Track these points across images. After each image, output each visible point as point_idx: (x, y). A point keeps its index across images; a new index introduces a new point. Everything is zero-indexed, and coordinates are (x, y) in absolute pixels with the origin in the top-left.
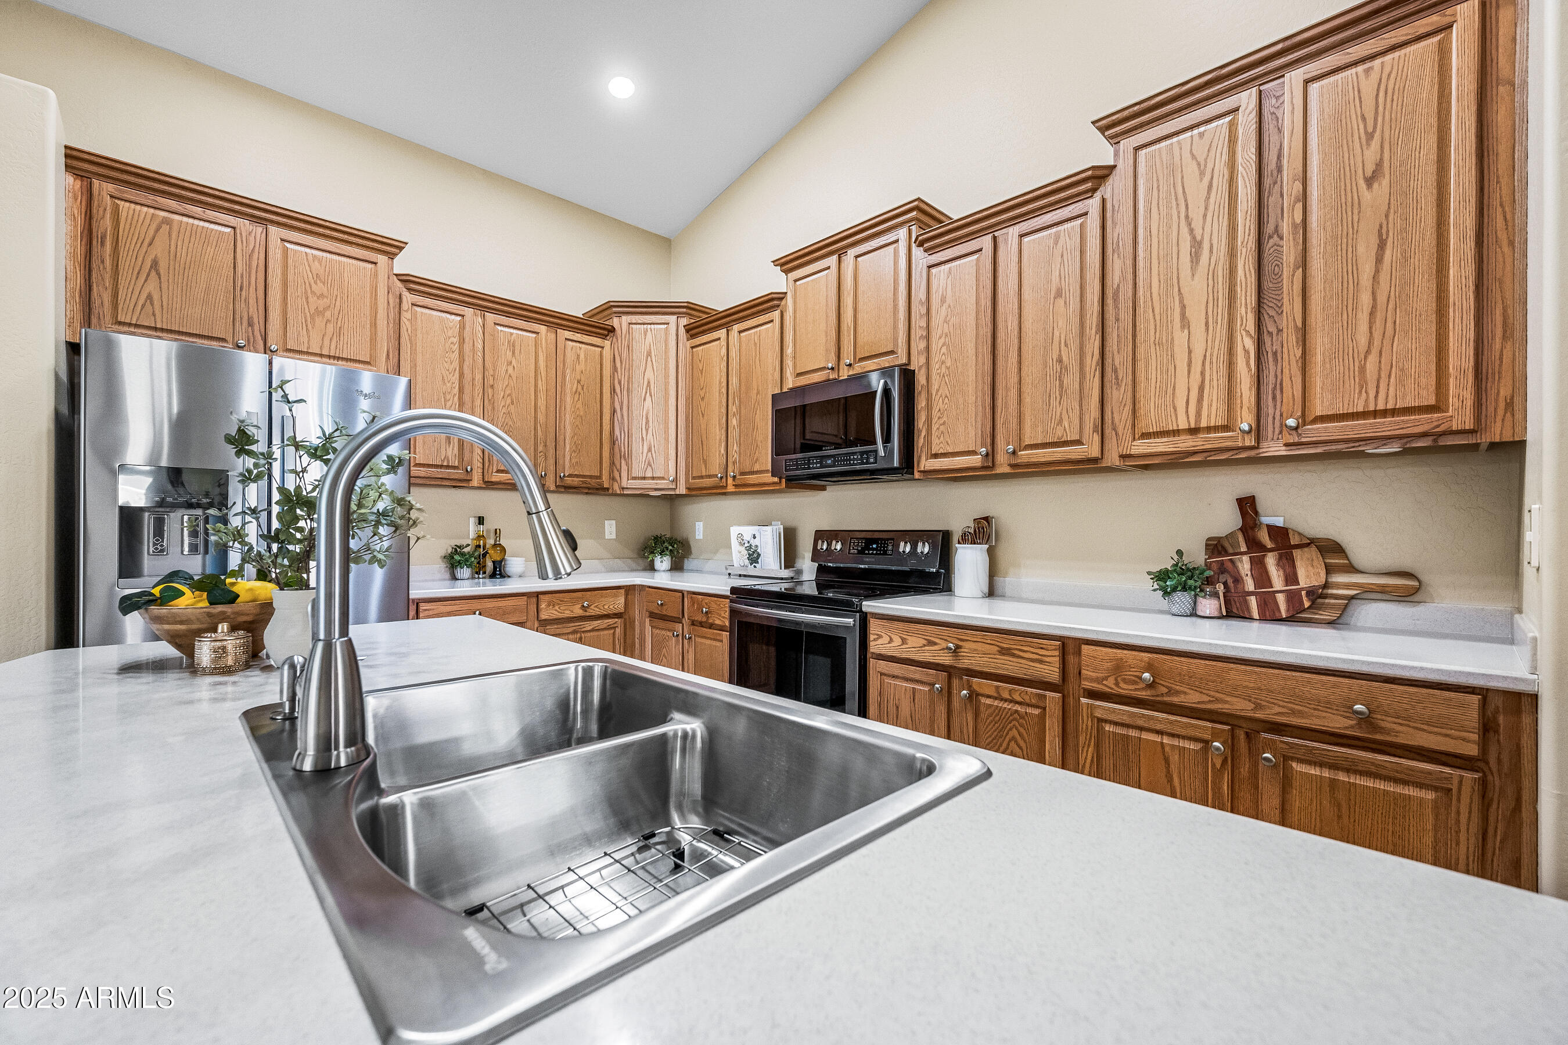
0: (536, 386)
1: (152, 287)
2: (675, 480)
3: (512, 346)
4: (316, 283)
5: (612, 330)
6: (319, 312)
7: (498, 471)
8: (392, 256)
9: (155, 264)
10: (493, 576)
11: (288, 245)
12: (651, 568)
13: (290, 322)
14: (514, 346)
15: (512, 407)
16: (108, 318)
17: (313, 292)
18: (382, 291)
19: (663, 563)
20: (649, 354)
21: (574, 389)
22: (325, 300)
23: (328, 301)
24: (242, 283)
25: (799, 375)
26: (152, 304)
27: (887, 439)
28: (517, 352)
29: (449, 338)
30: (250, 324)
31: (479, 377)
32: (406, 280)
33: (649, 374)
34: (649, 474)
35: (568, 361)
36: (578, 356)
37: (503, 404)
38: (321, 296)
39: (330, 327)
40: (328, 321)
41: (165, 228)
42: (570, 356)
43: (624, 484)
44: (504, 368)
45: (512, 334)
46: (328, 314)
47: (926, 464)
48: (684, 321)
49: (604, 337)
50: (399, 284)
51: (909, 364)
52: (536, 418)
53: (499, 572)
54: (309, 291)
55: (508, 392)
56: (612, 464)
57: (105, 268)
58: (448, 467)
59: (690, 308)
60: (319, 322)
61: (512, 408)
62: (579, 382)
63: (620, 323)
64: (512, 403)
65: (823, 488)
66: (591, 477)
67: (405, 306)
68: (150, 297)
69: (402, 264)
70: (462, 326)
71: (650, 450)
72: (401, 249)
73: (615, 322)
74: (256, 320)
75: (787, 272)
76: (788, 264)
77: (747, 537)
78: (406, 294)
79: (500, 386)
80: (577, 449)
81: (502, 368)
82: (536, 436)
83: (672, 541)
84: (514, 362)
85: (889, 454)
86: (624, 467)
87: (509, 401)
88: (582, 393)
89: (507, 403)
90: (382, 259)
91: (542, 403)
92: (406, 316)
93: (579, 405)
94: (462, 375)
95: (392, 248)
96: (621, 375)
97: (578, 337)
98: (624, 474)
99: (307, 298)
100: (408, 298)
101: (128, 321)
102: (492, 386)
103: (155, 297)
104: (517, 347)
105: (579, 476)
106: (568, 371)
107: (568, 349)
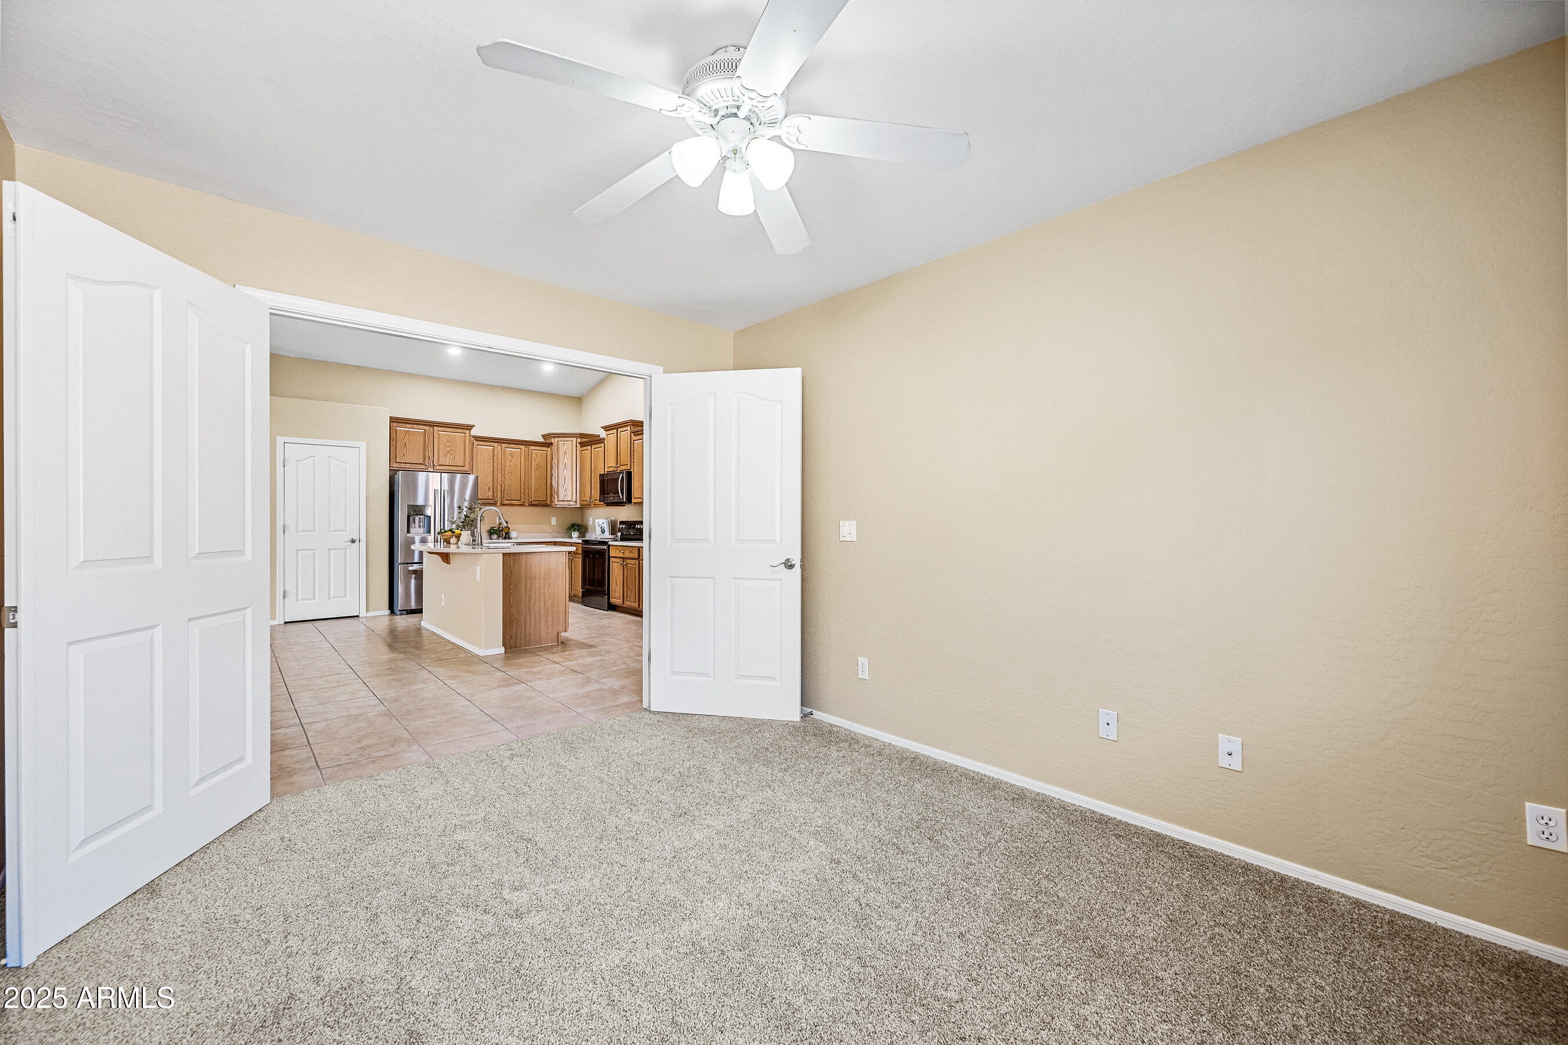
0: (521, 468)
1: (404, 451)
2: (576, 502)
3: (511, 455)
4: (447, 442)
5: (552, 443)
6: (448, 452)
7: (507, 500)
8: (470, 430)
9: (405, 444)
10: (505, 538)
11: (440, 432)
12: (571, 537)
13: (440, 456)
16: (394, 461)
17: (447, 446)
18: (467, 441)
19: (575, 534)
20: (565, 453)
21: (536, 468)
23: (451, 448)
25: (608, 467)
26: (405, 456)
27: (622, 494)
28: (513, 457)
29: (489, 455)
30: (429, 458)
31: (499, 467)
32: (474, 437)
33: (565, 460)
34: (565, 499)
35: (533, 458)
36: (537, 456)
37: (508, 476)
38: (449, 446)
39: (452, 456)
40: (451, 454)
41: (407, 433)
42: (534, 456)
43: (556, 504)
45: (511, 451)
46: (451, 452)
47: (634, 501)
48: (579, 440)
49: (548, 447)
50: (473, 439)
51: (631, 469)
53: (507, 536)
54: (445, 446)
55: (510, 471)
56: (551, 495)
57: (393, 448)
58: (489, 499)
59: (582, 436)
60: (449, 455)
61: (512, 477)
62: (537, 465)
63: (554, 441)
65: (624, 506)
66: (542, 501)
67: (475, 446)
69: (474, 432)
70: (493, 450)
71: (566, 490)
72: (473, 428)
73: (553, 440)
74: (431, 457)
75: (606, 431)
76: (607, 428)
77: (601, 524)
78: (475, 441)
79: (507, 470)
80: (537, 491)
81: (508, 464)
82: (520, 487)
83: (578, 526)
84: (512, 461)
85: (623, 498)
86: (556, 497)
87: (511, 475)
88: (539, 469)
90: (467, 432)
91: (523, 475)
92: (475, 449)
93: (538, 474)
94: (493, 467)
95: (469, 427)
96: (555, 461)
97: (537, 448)
98: (556, 499)
99: (445, 448)
100: (476, 443)
101: (399, 461)
102: (504, 470)
103: (405, 454)
104: (514, 455)
105: (537, 501)
106: (533, 462)
107: (533, 453)
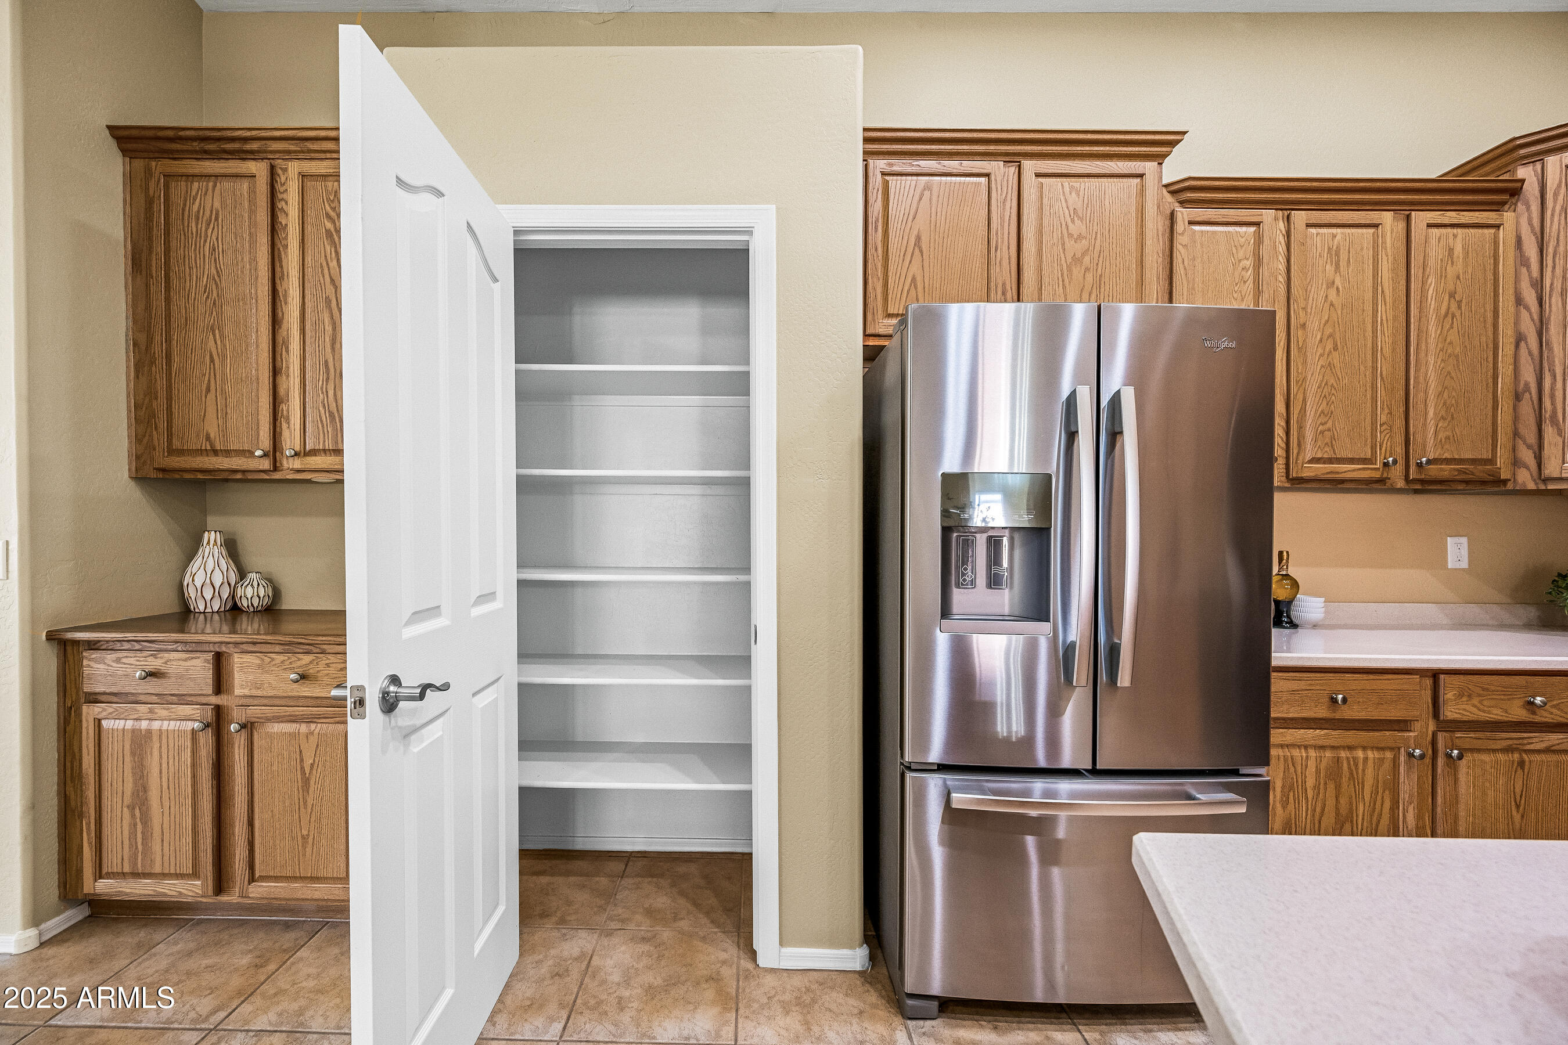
0: (1375, 312)
1: (915, 269)
3: (1335, 254)
4: (1073, 221)
5: (1519, 189)
6: (1077, 260)
7: (1313, 461)
8: (1160, 158)
9: (918, 240)
11: (1044, 180)
13: (1046, 280)
14: (1337, 254)
15: (1335, 354)
16: (880, 313)
17: (1070, 235)
18: (1150, 215)
21: (1443, 311)
22: (1084, 241)
23: (1087, 243)
24: (997, 242)
26: (916, 288)
28: (1343, 264)
29: (1240, 261)
30: (1004, 292)
32: (1179, 188)
35: (1431, 262)
36: (1451, 250)
37: (1320, 351)
38: (1080, 237)
39: (1089, 277)
40: (1087, 269)
41: (927, 193)
42: (1435, 253)
43: (1553, 472)
44: (1322, 293)
45: (1334, 236)
46: (1087, 259)
49: (1501, 206)
50: (1169, 198)
52: (1374, 368)
54: (1066, 235)
55: (1329, 330)
56: (1516, 434)
57: (878, 256)
60: (1077, 273)
61: (1335, 356)
62: (1452, 295)
63: (1537, 172)
64: (1335, 348)
66: (1474, 461)
67: (1180, 226)
68: (914, 280)
70: (1259, 240)
72: (1173, 144)
73: (1524, 173)
74: (1008, 288)
78: (1179, 209)
79: (1316, 323)
80: (1448, 415)
81: (1319, 294)
82: (1374, 400)
84: (1338, 282)
87: (1329, 346)
88: (1458, 314)
89: (1327, 350)
90: (1152, 166)
91: (1383, 344)
92: (1181, 240)
93: (1453, 336)
95: (1161, 146)
97: (1451, 217)
98: (1552, 453)
99: (1063, 244)
100: (1184, 214)
101: (896, 312)
102: (1304, 326)
103: (919, 279)
104: (1344, 256)
105: (1448, 461)
106: (1432, 280)
107: (1433, 242)
